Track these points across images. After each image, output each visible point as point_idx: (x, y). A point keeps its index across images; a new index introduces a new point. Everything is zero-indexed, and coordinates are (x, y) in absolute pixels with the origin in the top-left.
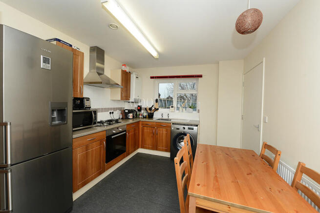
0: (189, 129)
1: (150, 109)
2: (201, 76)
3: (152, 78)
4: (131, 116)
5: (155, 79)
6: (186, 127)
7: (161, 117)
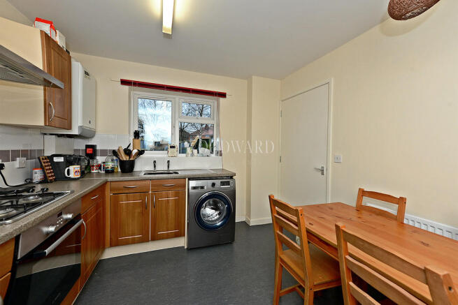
0: (223, 184)
1: (128, 152)
2: (223, 95)
3: (124, 82)
4: (74, 171)
5: (132, 87)
6: (218, 182)
7: (151, 168)
